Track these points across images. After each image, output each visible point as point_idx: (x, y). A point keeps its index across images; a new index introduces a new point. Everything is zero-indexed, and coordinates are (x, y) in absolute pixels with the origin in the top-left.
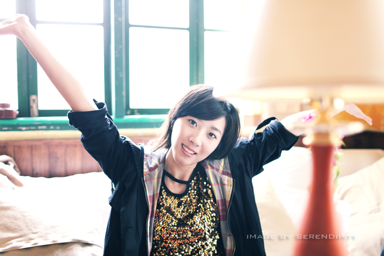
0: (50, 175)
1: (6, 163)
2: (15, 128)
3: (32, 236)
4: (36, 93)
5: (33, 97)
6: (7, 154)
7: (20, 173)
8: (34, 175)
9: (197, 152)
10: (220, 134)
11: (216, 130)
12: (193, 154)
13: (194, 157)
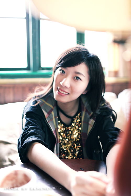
9: (69, 92)
10: (84, 77)
11: (79, 73)
12: (67, 94)
13: (68, 96)
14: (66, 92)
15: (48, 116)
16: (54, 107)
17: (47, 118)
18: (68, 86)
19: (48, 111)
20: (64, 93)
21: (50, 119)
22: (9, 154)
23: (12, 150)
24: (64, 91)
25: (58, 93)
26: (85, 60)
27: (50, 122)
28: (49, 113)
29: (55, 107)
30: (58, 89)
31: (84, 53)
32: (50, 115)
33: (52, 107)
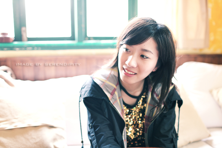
0: (35, 79)
1: (6, 71)
2: (12, 48)
3: (14, 120)
4: (25, 26)
5: (23, 29)
6: (6, 65)
7: (14, 78)
8: (24, 79)
9: (136, 72)
10: (152, 54)
11: (146, 51)
12: (134, 74)
13: (135, 76)
14: (133, 72)
15: (111, 97)
16: (116, 86)
17: (111, 100)
18: (135, 65)
19: (111, 91)
20: (131, 73)
21: (114, 100)
22: (55, 140)
23: (57, 135)
24: (131, 72)
25: (125, 74)
26: (153, 35)
27: (115, 104)
28: (112, 94)
29: (118, 86)
30: (124, 69)
31: (151, 26)
32: (114, 95)
33: (114, 86)
